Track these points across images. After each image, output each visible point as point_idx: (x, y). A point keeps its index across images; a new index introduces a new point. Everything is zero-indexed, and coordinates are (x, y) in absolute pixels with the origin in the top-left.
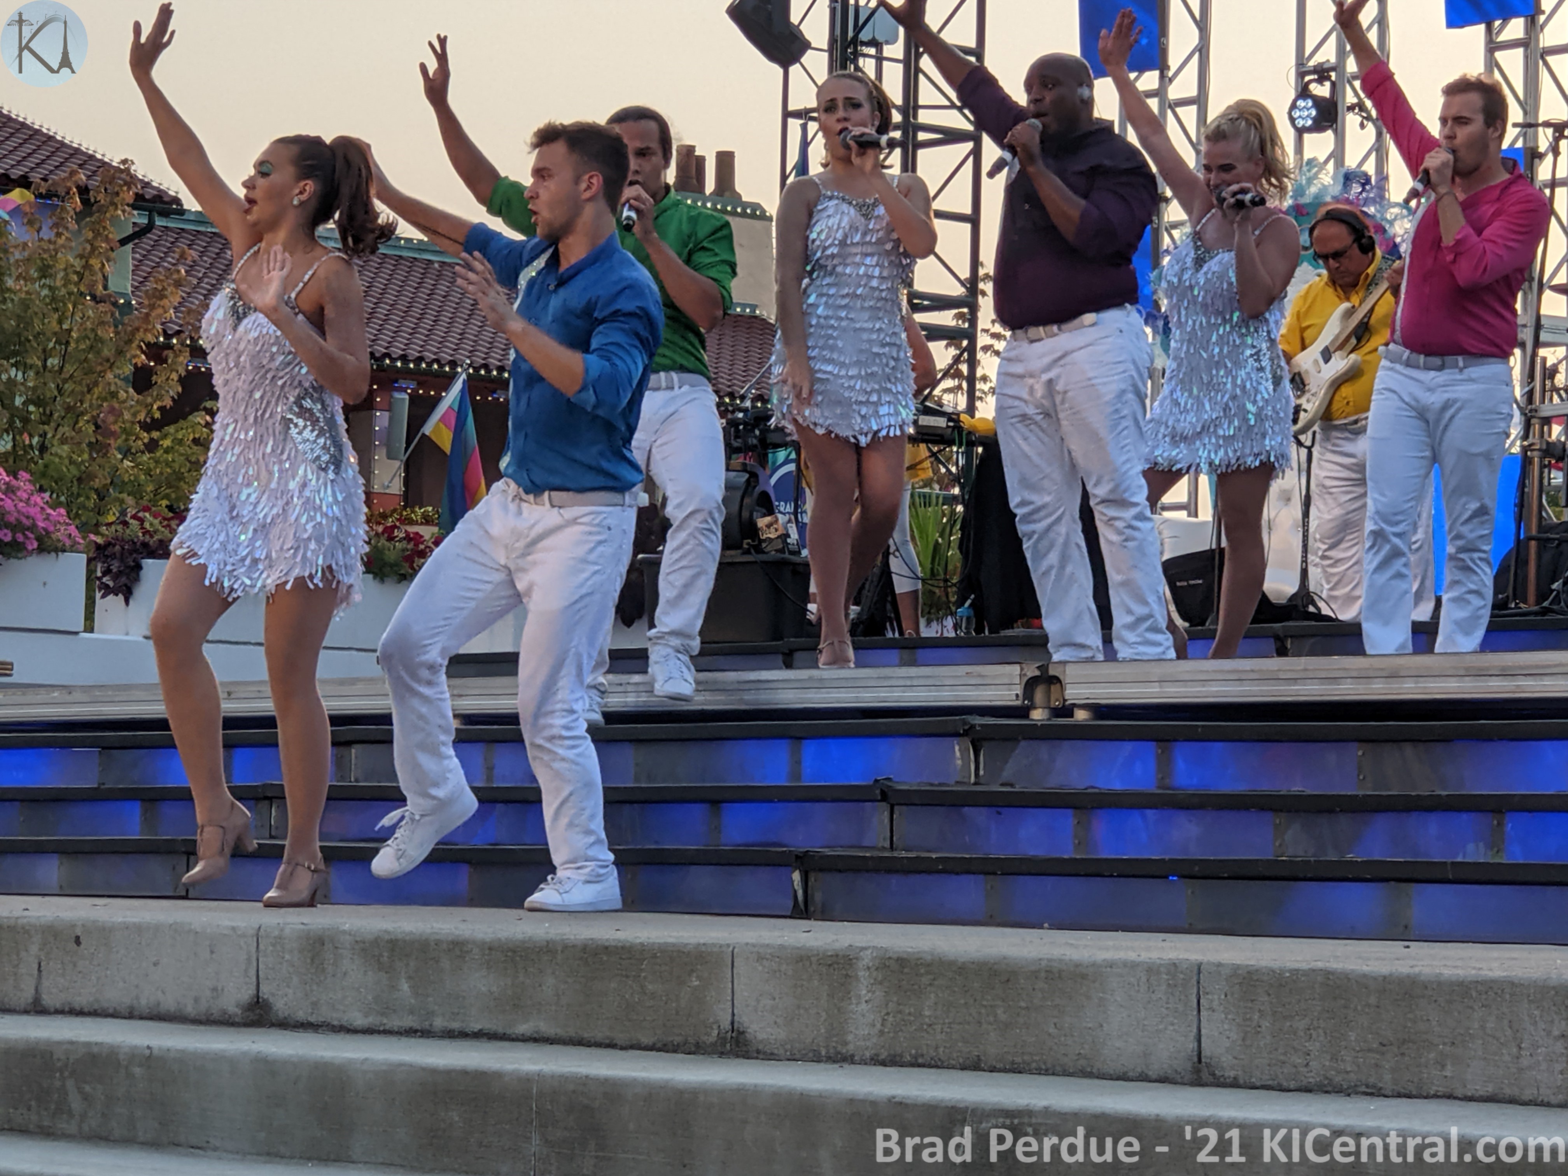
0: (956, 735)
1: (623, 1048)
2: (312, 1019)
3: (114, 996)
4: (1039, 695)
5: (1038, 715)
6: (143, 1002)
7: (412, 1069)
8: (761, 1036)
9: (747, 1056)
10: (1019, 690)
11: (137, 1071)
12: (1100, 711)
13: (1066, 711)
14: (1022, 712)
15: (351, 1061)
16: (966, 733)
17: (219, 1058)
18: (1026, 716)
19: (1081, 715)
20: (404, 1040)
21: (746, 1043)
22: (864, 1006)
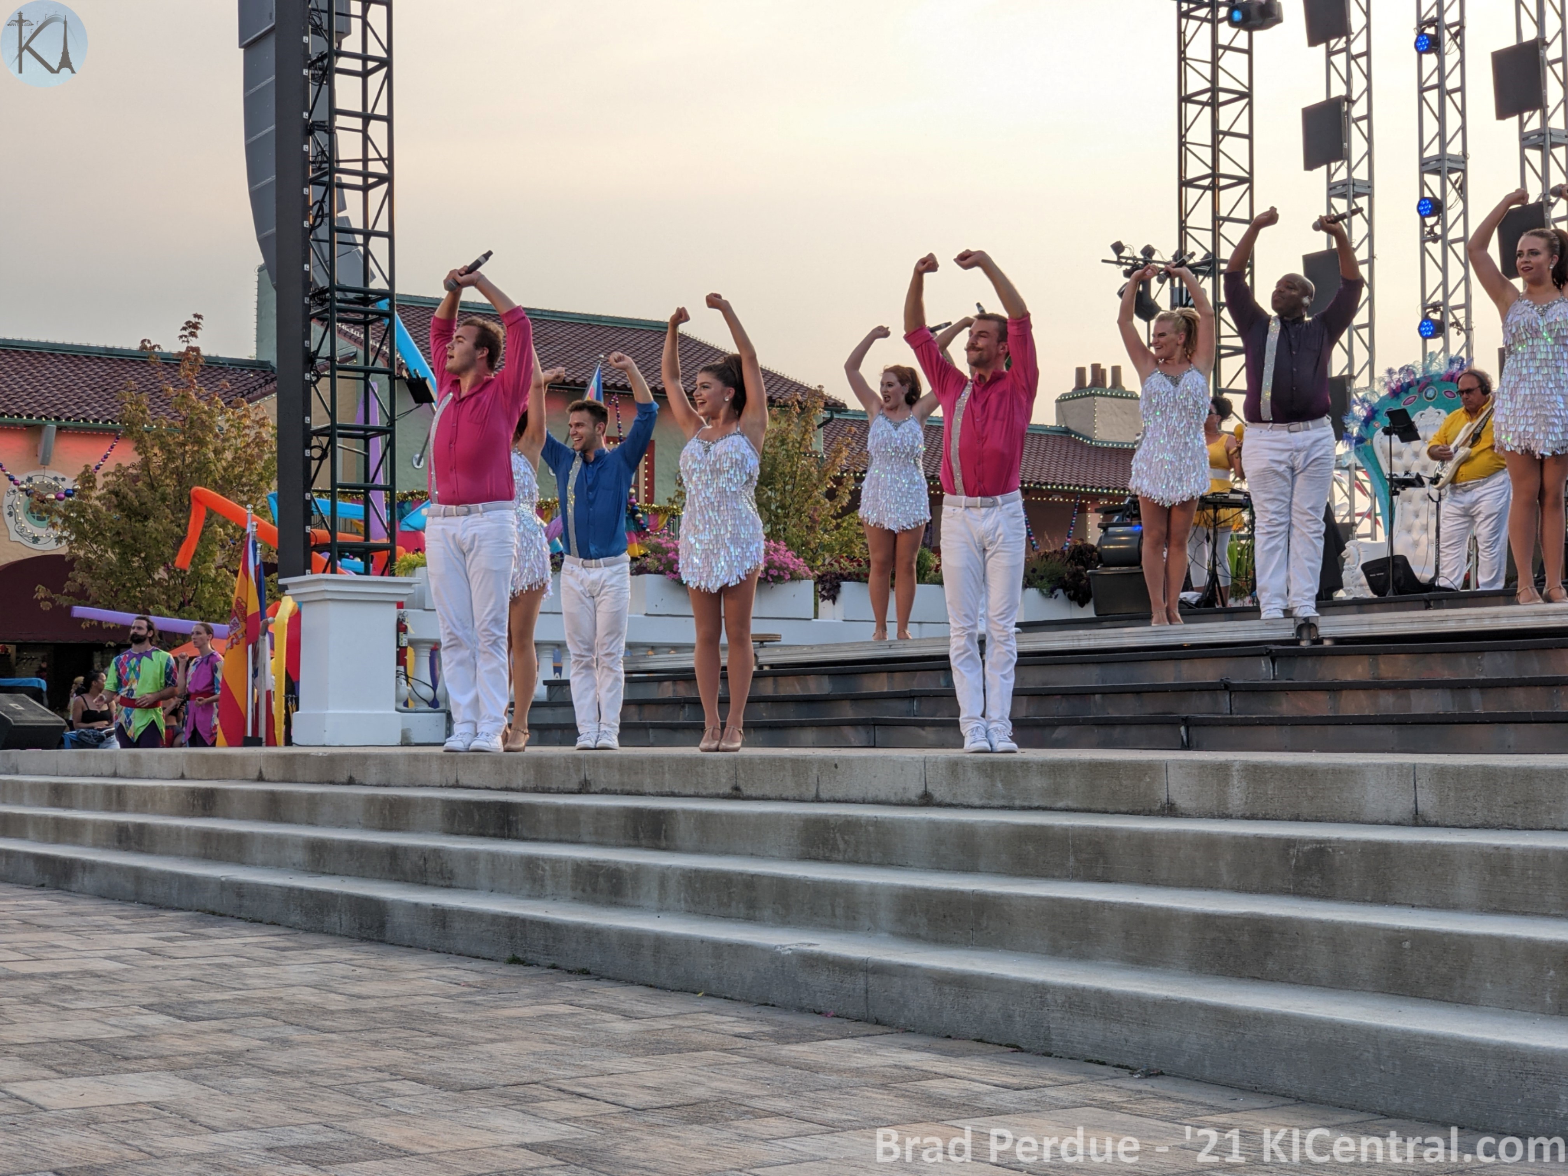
0: (1262, 655)
1: (1112, 813)
2: (954, 802)
3: (855, 793)
4: (1305, 634)
5: (1304, 644)
6: (870, 795)
7: (1007, 825)
8: (1183, 806)
9: (1176, 816)
10: (1293, 631)
11: (871, 829)
12: (1338, 640)
13: (1320, 641)
14: (1296, 642)
15: (976, 822)
16: (1267, 654)
17: (910, 822)
18: (1298, 644)
19: (1327, 643)
20: (1001, 812)
21: (1176, 810)
22: (1236, 790)
